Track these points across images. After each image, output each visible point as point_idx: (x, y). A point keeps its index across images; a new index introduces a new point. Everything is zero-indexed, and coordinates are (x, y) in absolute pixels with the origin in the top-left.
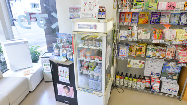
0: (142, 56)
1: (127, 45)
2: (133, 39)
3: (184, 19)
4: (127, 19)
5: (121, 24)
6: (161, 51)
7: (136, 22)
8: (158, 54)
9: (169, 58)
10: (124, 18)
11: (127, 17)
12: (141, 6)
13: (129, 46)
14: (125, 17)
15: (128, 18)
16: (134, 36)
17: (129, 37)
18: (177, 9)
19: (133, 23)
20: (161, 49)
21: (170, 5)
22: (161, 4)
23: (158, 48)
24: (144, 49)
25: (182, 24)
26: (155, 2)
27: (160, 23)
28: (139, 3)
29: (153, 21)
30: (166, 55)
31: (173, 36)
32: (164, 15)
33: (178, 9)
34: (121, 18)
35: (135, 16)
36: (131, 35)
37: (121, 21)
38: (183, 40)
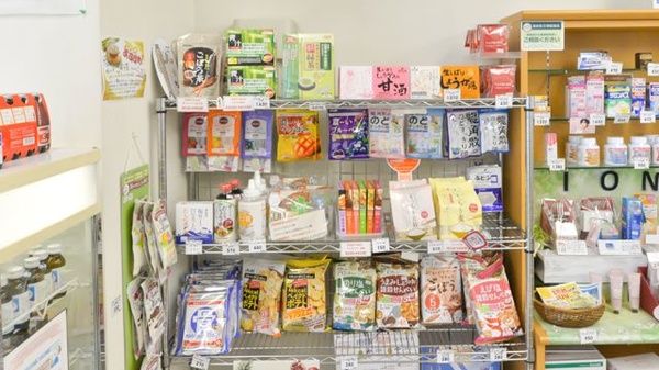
0: (312, 329)
1: (236, 273)
2: (246, 247)
3: (461, 135)
4: (219, 139)
5: (193, 164)
6: (399, 289)
7: (265, 154)
8: (387, 307)
9: (437, 321)
10: (204, 135)
11: (216, 134)
12: (262, 84)
13: (245, 281)
14: (210, 130)
15: (223, 136)
16: (249, 231)
17: (223, 234)
18: (416, 97)
19: (250, 158)
20: (399, 277)
21: (386, 81)
22: (350, 74)
23: (382, 275)
24: (317, 289)
25: (459, 156)
26: (322, 67)
27: (371, 155)
28: (254, 71)
29: (340, 147)
30: (424, 307)
31: (424, 215)
32: (381, 118)
33: (422, 97)
34: (191, 134)
35: (256, 124)
36: (235, 226)
37: (190, 151)
38: (468, 229)
